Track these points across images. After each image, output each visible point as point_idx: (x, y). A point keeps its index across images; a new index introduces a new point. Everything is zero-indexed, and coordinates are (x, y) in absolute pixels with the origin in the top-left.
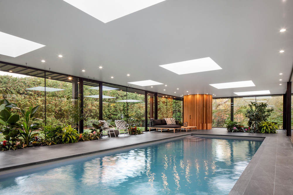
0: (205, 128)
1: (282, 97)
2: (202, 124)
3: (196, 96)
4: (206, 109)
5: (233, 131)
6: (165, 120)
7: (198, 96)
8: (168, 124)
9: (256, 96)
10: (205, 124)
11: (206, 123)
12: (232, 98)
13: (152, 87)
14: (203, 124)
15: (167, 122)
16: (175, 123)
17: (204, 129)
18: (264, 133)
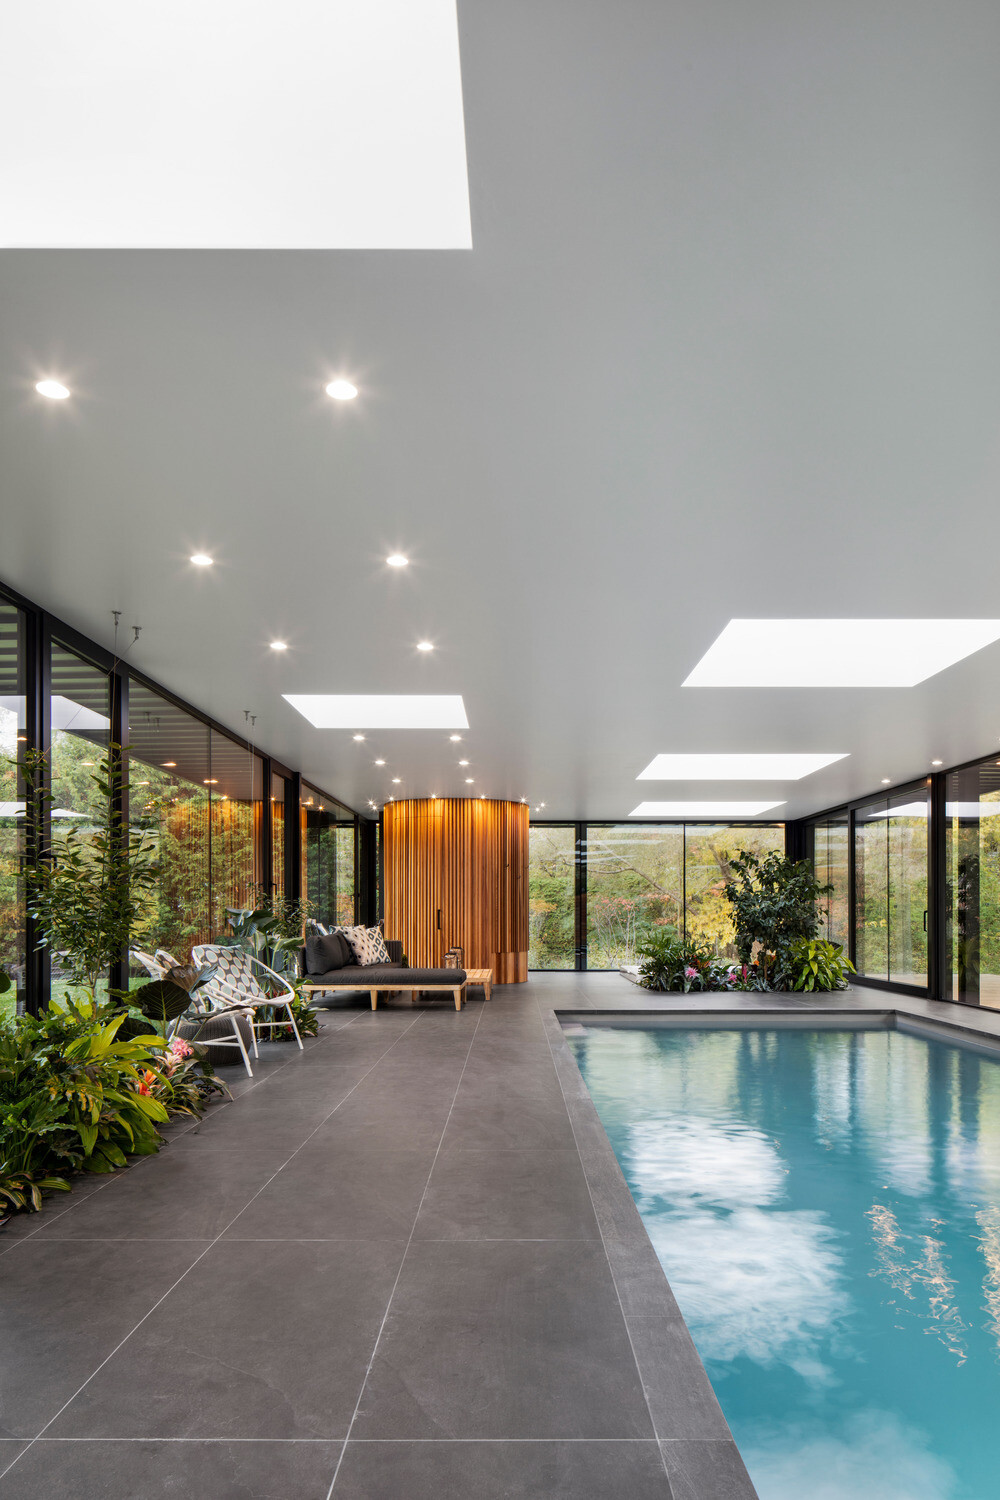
0: (510, 979)
1: (780, 833)
2: (499, 956)
3: (468, 806)
4: (515, 878)
5: (688, 987)
6: (350, 937)
7: (479, 807)
8: (364, 961)
9: (685, 822)
10: (511, 956)
11: (515, 949)
12: (581, 827)
13: (359, 738)
14: (503, 954)
15: (358, 950)
16: (386, 954)
17: (506, 983)
18: (811, 989)
